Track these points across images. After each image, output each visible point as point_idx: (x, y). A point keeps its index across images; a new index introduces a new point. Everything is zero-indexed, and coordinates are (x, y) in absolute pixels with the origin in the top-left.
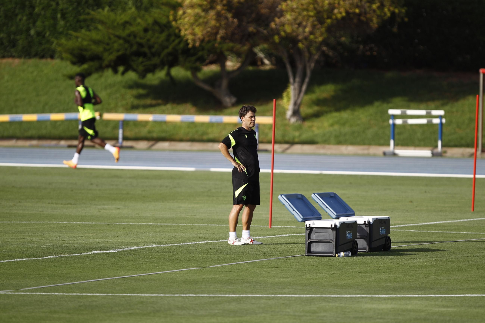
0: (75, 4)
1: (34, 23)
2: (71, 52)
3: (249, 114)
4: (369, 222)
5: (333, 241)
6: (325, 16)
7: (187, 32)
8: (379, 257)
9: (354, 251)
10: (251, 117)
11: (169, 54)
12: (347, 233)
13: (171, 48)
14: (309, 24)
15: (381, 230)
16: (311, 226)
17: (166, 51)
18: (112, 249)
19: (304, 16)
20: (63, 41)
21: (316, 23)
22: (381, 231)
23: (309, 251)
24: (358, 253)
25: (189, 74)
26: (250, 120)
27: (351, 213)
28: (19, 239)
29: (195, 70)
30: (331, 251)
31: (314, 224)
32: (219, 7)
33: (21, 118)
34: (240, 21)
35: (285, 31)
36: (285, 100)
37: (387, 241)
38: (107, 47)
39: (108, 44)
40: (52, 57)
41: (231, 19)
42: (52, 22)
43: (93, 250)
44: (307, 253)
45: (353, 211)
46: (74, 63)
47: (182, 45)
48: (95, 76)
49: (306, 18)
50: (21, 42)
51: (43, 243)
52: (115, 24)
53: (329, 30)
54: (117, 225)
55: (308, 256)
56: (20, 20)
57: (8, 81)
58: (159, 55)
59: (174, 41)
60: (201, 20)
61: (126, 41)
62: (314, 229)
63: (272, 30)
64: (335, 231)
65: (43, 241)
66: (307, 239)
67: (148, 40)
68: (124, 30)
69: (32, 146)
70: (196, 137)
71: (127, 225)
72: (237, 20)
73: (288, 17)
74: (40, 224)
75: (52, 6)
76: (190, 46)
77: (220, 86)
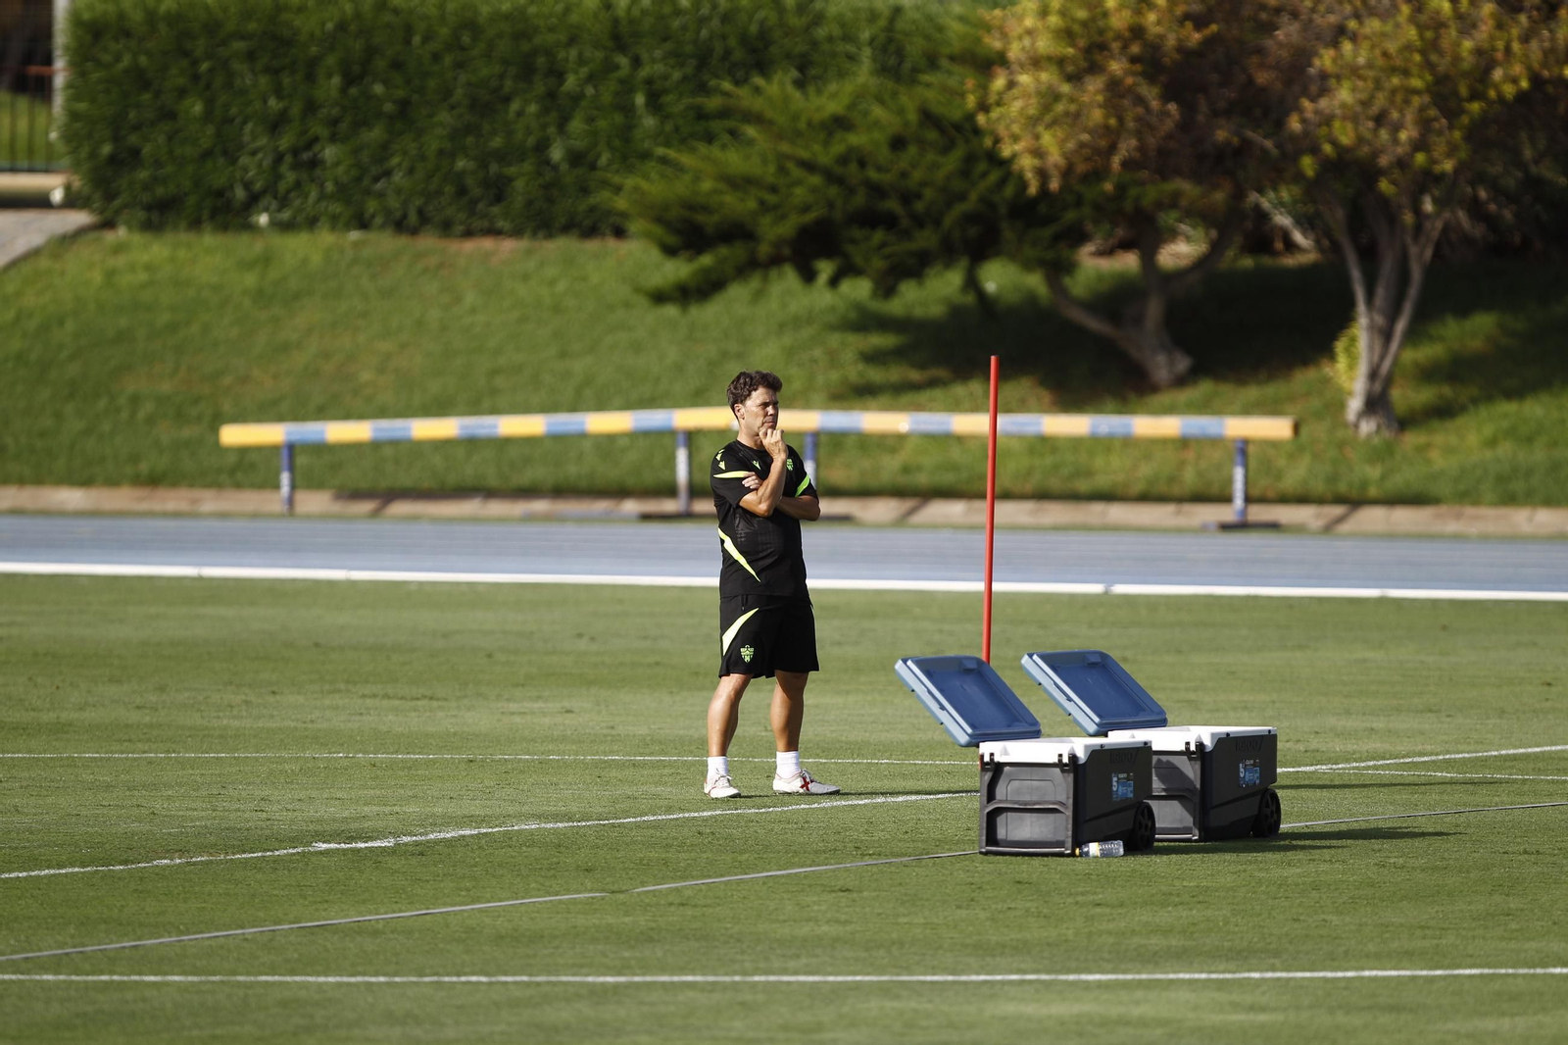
0: (693, 62)
1: (563, 123)
2: (660, 216)
3: (759, 395)
4: (1200, 746)
5: (1067, 808)
6: (1464, 91)
7: (1017, 147)
8: (1216, 857)
9: (1140, 838)
11: (970, 219)
12: (1115, 779)
13: (974, 196)
14: (1410, 117)
15: (1242, 770)
16: (997, 759)
17: (960, 209)
18: (387, 836)
19: (1394, 92)
21: (1433, 112)
22: (1242, 775)
23: (991, 838)
24: (1156, 844)
25: (1035, 282)
27: (1153, 718)
29: (1058, 269)
30: (1060, 838)
31: (1005, 752)
32: (1116, 67)
33: (495, 426)
34: (1188, 108)
35: (1334, 143)
36: (1342, 362)
37: (1267, 806)
38: (771, 199)
39: (774, 189)
40: (620, 233)
41: (1155, 104)
42: (618, 118)
43: (320, 840)
44: (984, 844)
45: (1162, 712)
46: (670, 251)
47: (1009, 191)
48: (737, 294)
49: (1399, 98)
50: (523, 185)
52: (802, 125)
53: (1476, 134)
55: (987, 853)
56: (520, 114)
57: (473, 311)
58: (937, 223)
59: (984, 175)
60: (1060, 108)
61: (830, 177)
62: (1007, 769)
63: (1293, 138)
64: (1072, 775)
66: (985, 802)
67: (904, 175)
68: (826, 144)
69: (530, 518)
70: (1055, 484)
72: (1175, 107)
73: (1344, 94)
74: (257, 759)
75: (617, 67)
76: (1033, 189)
77: (1138, 321)
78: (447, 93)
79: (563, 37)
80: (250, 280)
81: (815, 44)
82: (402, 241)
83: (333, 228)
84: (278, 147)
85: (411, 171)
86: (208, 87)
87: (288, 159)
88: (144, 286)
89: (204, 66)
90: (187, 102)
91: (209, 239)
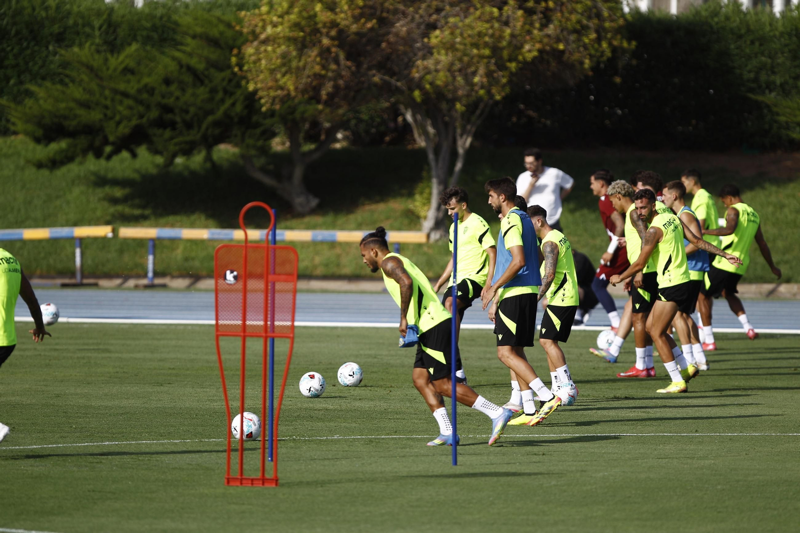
6: (507, 57)
7: (260, 86)
11: (216, 124)
14: (481, 70)
17: (210, 118)
19: (473, 57)
21: (493, 68)
32: (326, 41)
34: (359, 65)
35: (432, 83)
38: (108, 113)
41: (343, 62)
46: (38, 140)
49: (476, 60)
58: (199, 126)
61: (138, 101)
63: (412, 80)
67: (178, 100)
68: (127, 82)
72: (352, 63)
73: (441, 58)
76: (265, 108)
77: (290, 178)
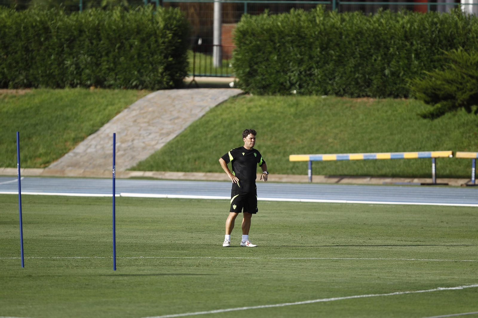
0: (429, 45)
1: (389, 63)
2: (425, 91)
3: (250, 136)
10: (251, 138)
18: (458, 286)
20: (417, 80)
26: (250, 141)
28: (366, 275)
39: (461, 84)
40: (406, 97)
42: (406, 61)
43: (439, 287)
46: (427, 102)
48: (448, 115)
50: (376, 82)
51: (390, 279)
52: (469, 64)
54: (464, 262)
56: (375, 60)
57: (362, 120)
65: (389, 278)
69: (386, 184)
71: (475, 262)
74: (389, 260)
75: (406, 46)
78: (353, 54)
79: (389, 37)
80: (293, 110)
81: (468, 39)
82: (339, 99)
83: (317, 95)
84: (300, 69)
85: (341, 77)
86: (279, 51)
87: (303, 73)
88: (260, 112)
89: (278, 45)
90: (272, 56)
91: (279, 97)
